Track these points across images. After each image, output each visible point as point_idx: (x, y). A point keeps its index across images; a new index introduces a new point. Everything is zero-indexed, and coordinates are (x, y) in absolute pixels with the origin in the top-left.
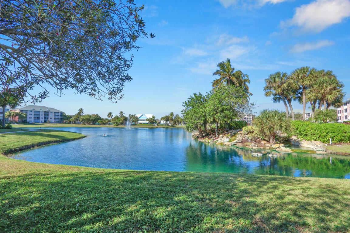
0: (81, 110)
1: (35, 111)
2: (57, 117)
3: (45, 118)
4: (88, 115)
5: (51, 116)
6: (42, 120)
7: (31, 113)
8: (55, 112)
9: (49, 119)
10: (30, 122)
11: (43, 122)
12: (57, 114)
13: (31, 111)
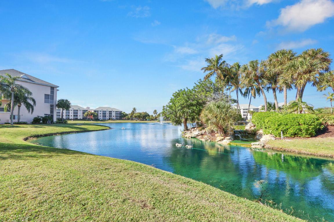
0: (135, 109)
1: (103, 111)
2: (117, 115)
3: (110, 116)
4: (139, 113)
5: (114, 114)
6: (107, 117)
7: (100, 112)
8: (116, 112)
9: (112, 117)
10: (100, 120)
11: (108, 119)
12: (117, 113)
13: (101, 111)
